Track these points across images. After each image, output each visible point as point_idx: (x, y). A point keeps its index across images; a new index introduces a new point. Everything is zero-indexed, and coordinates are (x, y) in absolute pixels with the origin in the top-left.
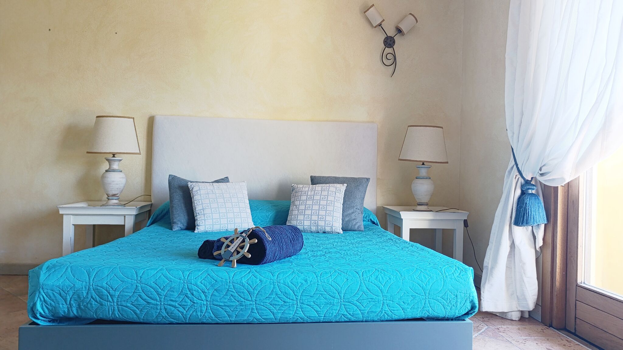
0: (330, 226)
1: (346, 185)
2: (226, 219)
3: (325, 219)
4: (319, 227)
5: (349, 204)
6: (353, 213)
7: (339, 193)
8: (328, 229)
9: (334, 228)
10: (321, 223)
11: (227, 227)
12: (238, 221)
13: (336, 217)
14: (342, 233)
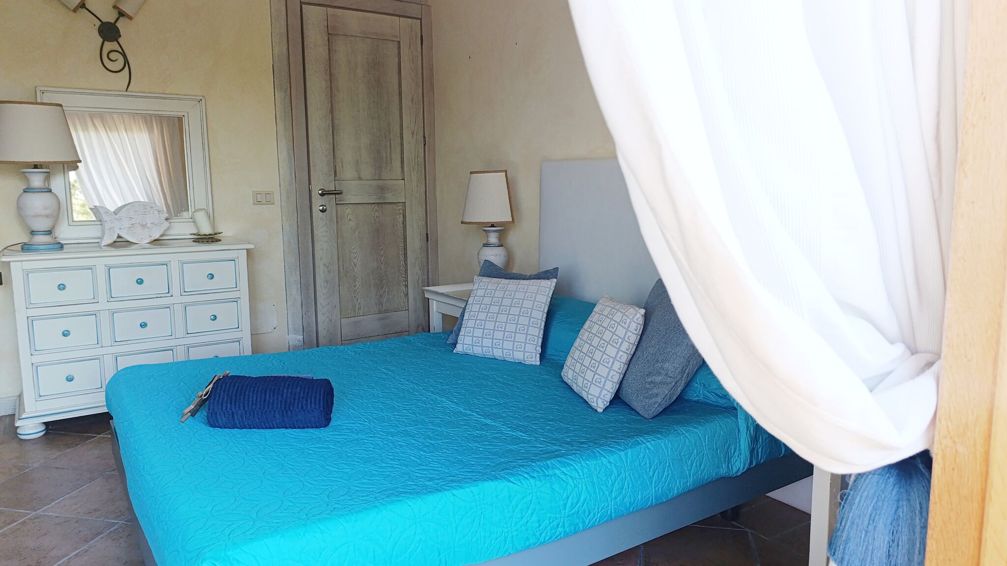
1: (643, 311)
2: (491, 340)
5: (652, 354)
7: (622, 327)
8: (584, 395)
11: (493, 352)
12: (508, 345)
13: (599, 375)
14: (600, 410)
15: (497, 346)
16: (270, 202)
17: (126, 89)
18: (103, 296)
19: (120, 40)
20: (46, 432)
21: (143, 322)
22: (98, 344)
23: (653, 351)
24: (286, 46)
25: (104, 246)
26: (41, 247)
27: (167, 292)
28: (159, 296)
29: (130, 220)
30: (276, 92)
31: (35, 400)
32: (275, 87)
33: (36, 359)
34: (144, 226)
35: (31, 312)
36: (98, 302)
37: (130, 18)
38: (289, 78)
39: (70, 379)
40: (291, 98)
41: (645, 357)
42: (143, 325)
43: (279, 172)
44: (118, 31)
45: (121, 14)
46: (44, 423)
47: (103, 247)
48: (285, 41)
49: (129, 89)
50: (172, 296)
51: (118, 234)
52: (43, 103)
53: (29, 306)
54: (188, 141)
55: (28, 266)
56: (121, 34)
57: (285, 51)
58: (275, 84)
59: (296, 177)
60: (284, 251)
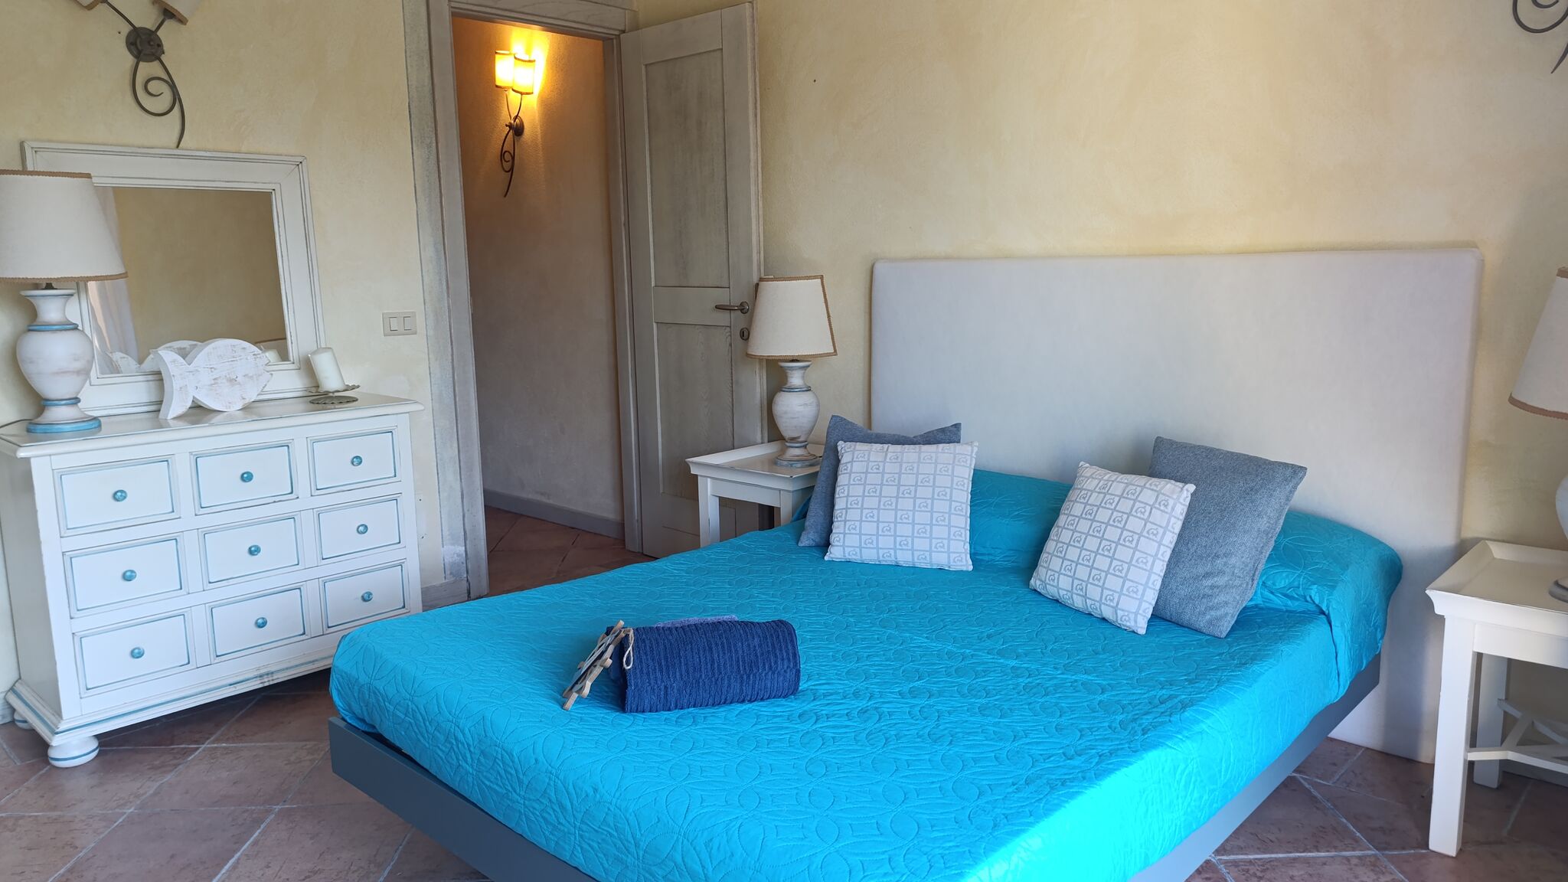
0: (1112, 604)
1: (1192, 488)
2: (893, 538)
3: (1104, 584)
4: (1087, 600)
5: (1205, 546)
6: (1207, 575)
7: (1161, 511)
8: (1107, 613)
9: (1120, 613)
10: (1094, 592)
11: (895, 556)
12: (921, 544)
13: (1132, 581)
14: (1142, 631)
15: (904, 547)
16: (411, 332)
17: (176, 145)
18: (186, 506)
19: (163, 58)
20: (100, 751)
21: (253, 546)
22: (181, 589)
23: (1206, 541)
24: (427, 73)
25: (174, 418)
26: (68, 427)
27: (290, 491)
28: (277, 499)
29: (212, 372)
30: (414, 148)
31: (78, 696)
32: (414, 139)
33: (79, 625)
34: (232, 381)
35: (70, 544)
36: (180, 518)
37: (182, 21)
38: (434, 125)
39: (137, 654)
40: (437, 158)
41: (1192, 551)
42: (253, 551)
44: (160, 45)
45: (169, 14)
46: (95, 736)
47: (171, 423)
48: (427, 64)
49: (180, 146)
50: (298, 498)
51: (194, 397)
52: (37, 172)
53: (65, 533)
54: (282, 233)
55: (61, 462)
56: (165, 48)
57: (427, 81)
58: (414, 136)
59: (448, 288)
60: (433, 410)
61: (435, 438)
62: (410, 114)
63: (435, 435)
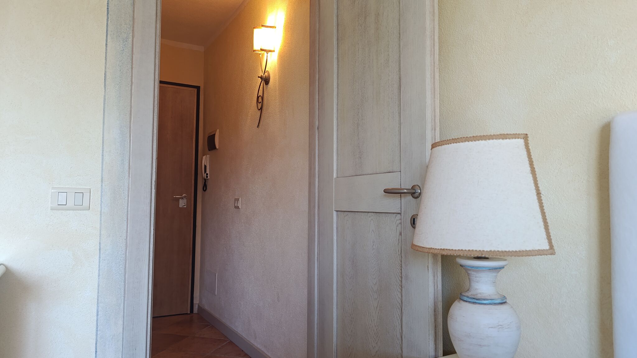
30: (109, 41)
32: (109, 33)
38: (131, 23)
40: (132, 51)
43: (103, 159)
58: (109, 29)
59: (129, 168)
60: (98, 286)
61: (98, 315)
62: (108, 11)
63: (98, 312)
